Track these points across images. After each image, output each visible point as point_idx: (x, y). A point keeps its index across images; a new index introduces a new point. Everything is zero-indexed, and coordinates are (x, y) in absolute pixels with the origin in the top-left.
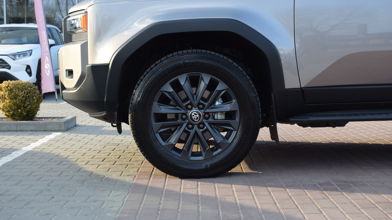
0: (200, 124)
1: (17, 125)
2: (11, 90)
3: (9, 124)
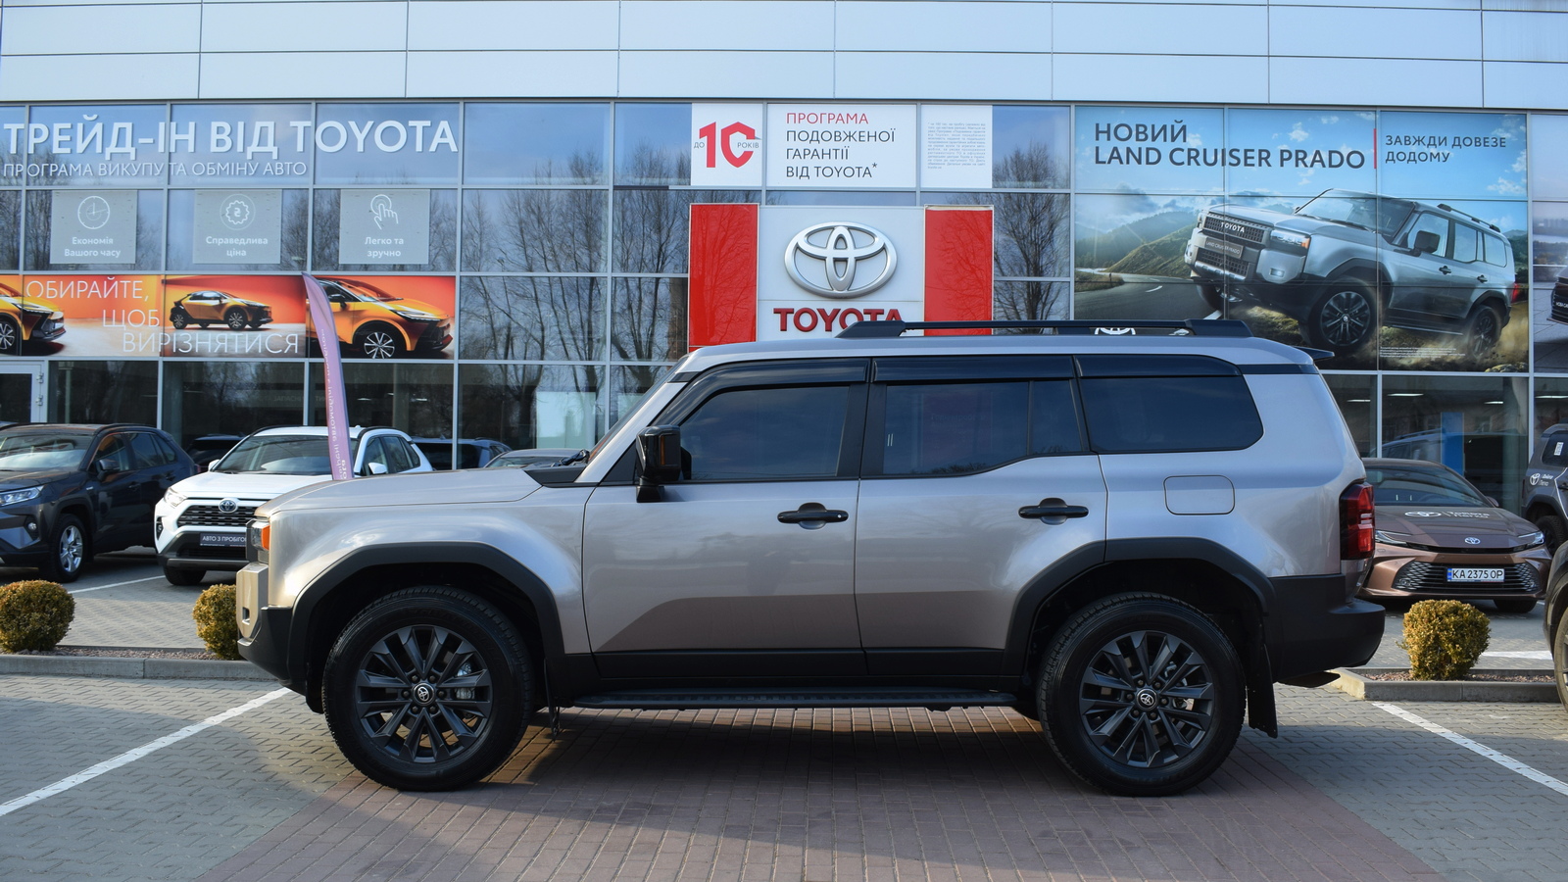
0: (431, 706)
1: (227, 668)
2: (219, 605)
3: (212, 666)
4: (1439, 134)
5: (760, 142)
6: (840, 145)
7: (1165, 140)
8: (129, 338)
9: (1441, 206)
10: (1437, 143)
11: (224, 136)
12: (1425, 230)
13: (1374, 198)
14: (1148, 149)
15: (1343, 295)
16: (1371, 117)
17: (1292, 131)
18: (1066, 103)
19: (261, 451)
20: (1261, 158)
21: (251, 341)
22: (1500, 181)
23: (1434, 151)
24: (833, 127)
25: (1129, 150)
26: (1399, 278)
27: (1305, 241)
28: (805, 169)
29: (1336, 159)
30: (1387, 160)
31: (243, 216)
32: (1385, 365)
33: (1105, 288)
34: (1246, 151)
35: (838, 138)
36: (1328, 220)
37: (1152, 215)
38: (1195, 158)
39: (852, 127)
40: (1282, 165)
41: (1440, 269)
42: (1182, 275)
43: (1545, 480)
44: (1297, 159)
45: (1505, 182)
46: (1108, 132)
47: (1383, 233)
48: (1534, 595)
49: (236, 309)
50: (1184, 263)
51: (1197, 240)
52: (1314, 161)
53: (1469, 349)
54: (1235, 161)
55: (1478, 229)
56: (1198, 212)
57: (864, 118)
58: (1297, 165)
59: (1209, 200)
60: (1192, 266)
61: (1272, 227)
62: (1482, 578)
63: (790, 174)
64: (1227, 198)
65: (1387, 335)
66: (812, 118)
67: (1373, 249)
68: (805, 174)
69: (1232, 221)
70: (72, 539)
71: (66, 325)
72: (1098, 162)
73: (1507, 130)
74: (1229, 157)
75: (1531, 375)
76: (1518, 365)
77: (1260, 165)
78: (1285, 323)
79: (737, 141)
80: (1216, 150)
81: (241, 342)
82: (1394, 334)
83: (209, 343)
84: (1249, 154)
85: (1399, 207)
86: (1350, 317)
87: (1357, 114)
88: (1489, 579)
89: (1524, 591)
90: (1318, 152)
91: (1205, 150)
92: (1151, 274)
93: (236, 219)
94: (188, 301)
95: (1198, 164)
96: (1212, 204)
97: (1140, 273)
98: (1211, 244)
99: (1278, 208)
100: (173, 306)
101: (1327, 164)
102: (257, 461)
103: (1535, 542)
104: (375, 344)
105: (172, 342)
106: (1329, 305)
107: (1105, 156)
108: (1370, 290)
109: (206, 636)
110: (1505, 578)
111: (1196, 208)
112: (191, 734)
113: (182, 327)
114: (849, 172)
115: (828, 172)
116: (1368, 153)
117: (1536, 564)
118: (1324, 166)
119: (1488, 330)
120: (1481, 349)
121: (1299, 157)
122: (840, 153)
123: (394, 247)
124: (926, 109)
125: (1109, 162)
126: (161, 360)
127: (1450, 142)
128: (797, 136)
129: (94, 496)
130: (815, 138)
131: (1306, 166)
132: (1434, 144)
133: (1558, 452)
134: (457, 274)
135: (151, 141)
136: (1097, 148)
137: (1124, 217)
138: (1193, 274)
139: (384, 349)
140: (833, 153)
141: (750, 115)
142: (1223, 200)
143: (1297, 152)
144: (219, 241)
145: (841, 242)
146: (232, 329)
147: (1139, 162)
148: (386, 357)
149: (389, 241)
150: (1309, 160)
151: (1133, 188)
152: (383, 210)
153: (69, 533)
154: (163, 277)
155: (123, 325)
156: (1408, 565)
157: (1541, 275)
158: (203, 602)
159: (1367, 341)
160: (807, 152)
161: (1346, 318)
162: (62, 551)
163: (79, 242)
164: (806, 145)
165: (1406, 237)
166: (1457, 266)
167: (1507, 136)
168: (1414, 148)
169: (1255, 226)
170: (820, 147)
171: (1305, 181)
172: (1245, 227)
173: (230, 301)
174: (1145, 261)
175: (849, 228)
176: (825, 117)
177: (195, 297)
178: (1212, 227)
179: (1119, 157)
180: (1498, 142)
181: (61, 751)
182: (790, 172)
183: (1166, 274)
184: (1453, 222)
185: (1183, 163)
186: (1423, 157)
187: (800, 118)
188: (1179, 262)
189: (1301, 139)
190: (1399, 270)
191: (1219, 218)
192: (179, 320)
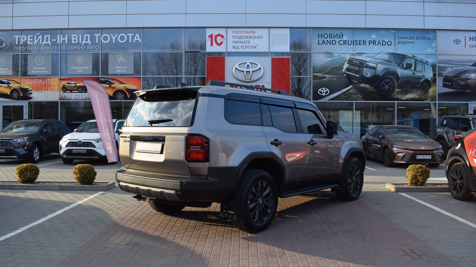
2: (80, 170)
3: (79, 187)
4: (412, 36)
5: (225, 39)
6: (247, 40)
7: (337, 38)
8: (50, 95)
9: (413, 56)
10: (412, 39)
11: (76, 39)
12: (408, 62)
13: (394, 54)
14: (333, 41)
15: (386, 80)
16: (394, 31)
17: (372, 35)
18: (310, 28)
19: (88, 126)
20: (363, 43)
21: (84, 95)
22: (429, 49)
23: (411, 41)
24: (246, 35)
25: (327, 41)
26: (401, 76)
27: (376, 66)
28: (238, 47)
29: (384, 43)
30: (398, 43)
31: (81, 61)
32: (397, 99)
33: (321, 79)
34: (359, 41)
35: (247, 38)
36: (382, 60)
37: (334, 59)
38: (345, 43)
39: (251, 35)
40: (369, 45)
41: (413, 73)
42: (342, 75)
43: (441, 131)
44: (373, 43)
45: (430, 49)
46: (322, 36)
47: (397, 63)
48: (439, 162)
49: (80, 87)
50: (343, 72)
51: (346, 66)
52: (378, 44)
53: (420, 95)
54: (356, 44)
55: (423, 62)
56: (346, 58)
57: (254, 32)
58: (373, 45)
59: (349, 55)
60: (345, 73)
61: (367, 62)
62: (425, 158)
63: (234, 48)
64: (354, 54)
65: (398, 91)
66: (240, 32)
67: (394, 68)
68: (238, 48)
69: (356, 60)
70: (36, 151)
71: (33, 92)
72: (319, 44)
73: (431, 35)
74: (355, 43)
75: (437, 102)
76: (434, 99)
77: (363, 45)
78: (370, 88)
79: (219, 39)
80: (351, 41)
81: (82, 96)
82: (400, 91)
83: (73, 96)
84: (360, 42)
85: (401, 56)
86: (388, 86)
87: (390, 31)
88: (427, 158)
89: (437, 161)
90: (379, 41)
91: (348, 41)
92: (333, 75)
93: (80, 62)
94: (66, 85)
95: (346, 45)
96: (350, 56)
97: (330, 75)
98: (350, 66)
99: (368, 57)
100: (62, 86)
101: (382, 44)
102: (87, 129)
103: (440, 148)
104: (119, 96)
105: (62, 96)
106: (382, 83)
107: (321, 42)
108: (393, 79)
109: (77, 178)
110: (432, 158)
111: (346, 57)
112: (74, 206)
113: (65, 92)
114: (250, 47)
115: (244, 47)
116: (393, 41)
117: (440, 154)
118: (381, 45)
119: (425, 90)
120: (424, 95)
121: (374, 42)
122: (247, 42)
123: (124, 69)
124: (271, 30)
125: (322, 44)
126: (59, 101)
127: (415, 38)
128: (236, 37)
129: (42, 139)
130: (240, 38)
131: (376, 45)
132: (411, 39)
133: (445, 123)
134: (142, 76)
135: (55, 40)
136: (319, 40)
137: (326, 59)
138: (345, 75)
139: (122, 97)
140: (246, 42)
141: (222, 32)
142: (353, 54)
143: (373, 41)
144: (75, 68)
145: (248, 67)
146: (79, 92)
147: (330, 44)
148: (122, 100)
149: (122, 68)
150: (377, 43)
151: (328, 51)
152: (121, 59)
153: (35, 150)
154: (59, 78)
155: (49, 92)
156: (405, 154)
157: (440, 75)
158: (76, 169)
159: (393, 93)
160: (238, 42)
161: (387, 87)
162: (34, 155)
163: (36, 68)
164: (238, 40)
165: (403, 64)
166: (417, 72)
167: (431, 37)
168: (405, 40)
169: (362, 62)
170: (242, 40)
171: (376, 49)
172: (359, 62)
173: (78, 85)
174: (332, 71)
175: (250, 63)
176: (243, 32)
177: (69, 84)
178: (350, 62)
179: (325, 43)
180: (428, 38)
181: (38, 212)
182: (234, 47)
183: (338, 75)
184: (416, 60)
185: (342, 44)
186: (408, 42)
187: (236, 32)
188: (341, 71)
189: (374, 38)
190: (401, 74)
191: (352, 59)
192: (64, 90)
